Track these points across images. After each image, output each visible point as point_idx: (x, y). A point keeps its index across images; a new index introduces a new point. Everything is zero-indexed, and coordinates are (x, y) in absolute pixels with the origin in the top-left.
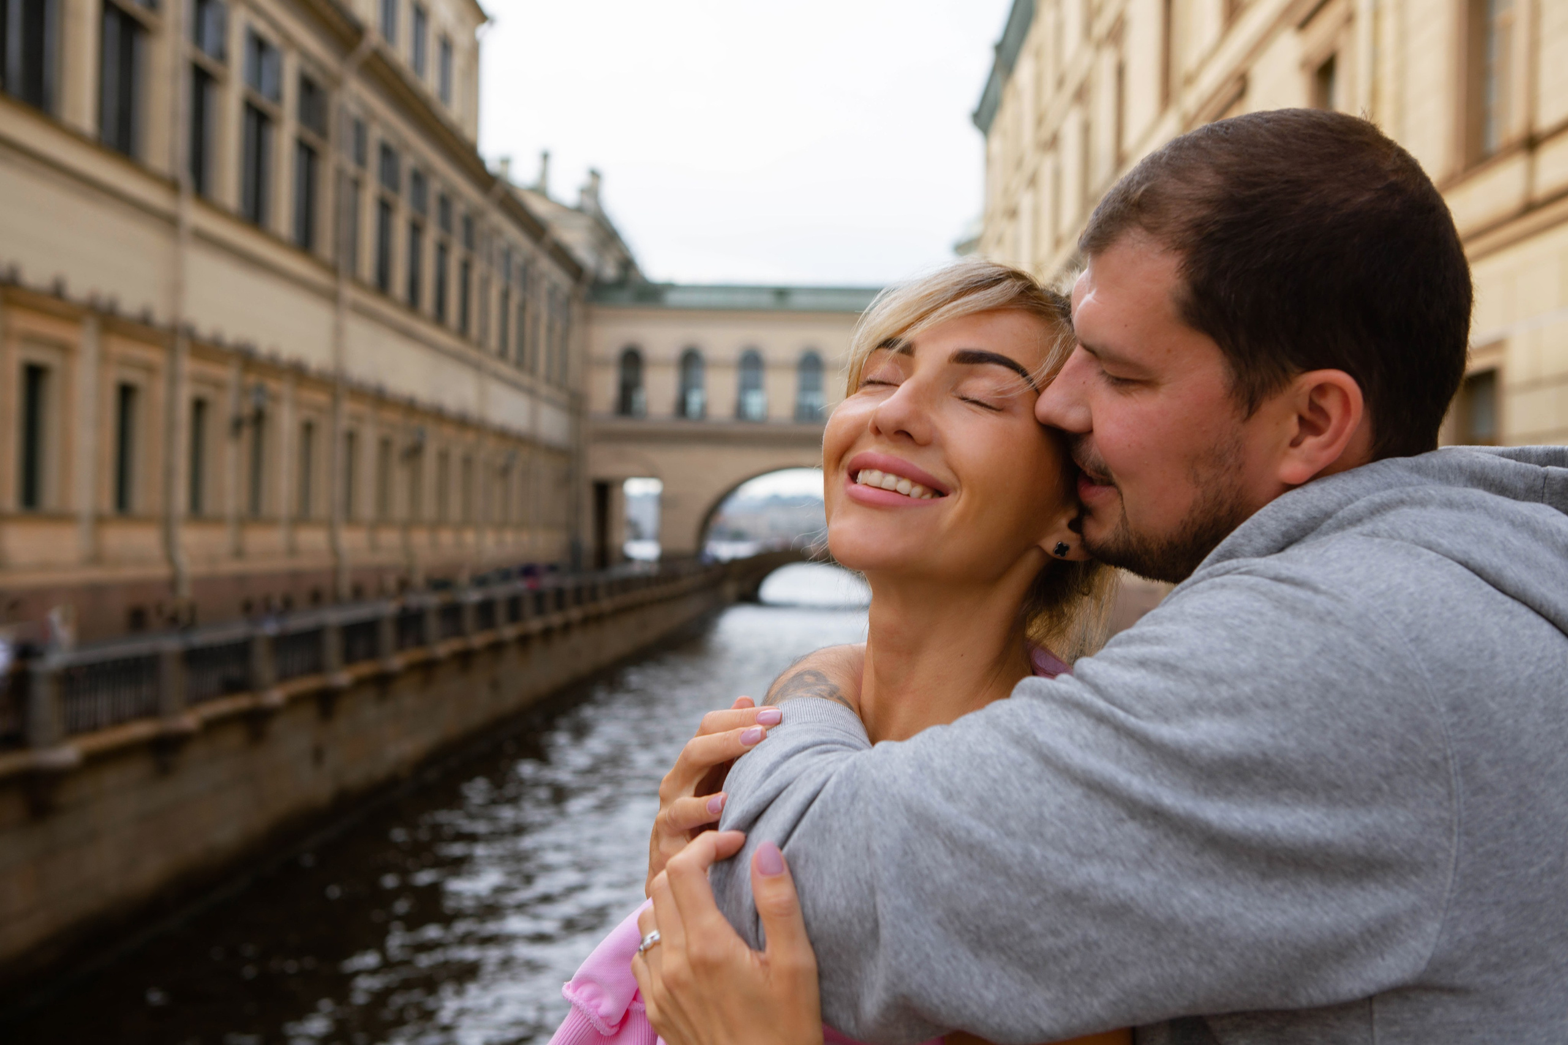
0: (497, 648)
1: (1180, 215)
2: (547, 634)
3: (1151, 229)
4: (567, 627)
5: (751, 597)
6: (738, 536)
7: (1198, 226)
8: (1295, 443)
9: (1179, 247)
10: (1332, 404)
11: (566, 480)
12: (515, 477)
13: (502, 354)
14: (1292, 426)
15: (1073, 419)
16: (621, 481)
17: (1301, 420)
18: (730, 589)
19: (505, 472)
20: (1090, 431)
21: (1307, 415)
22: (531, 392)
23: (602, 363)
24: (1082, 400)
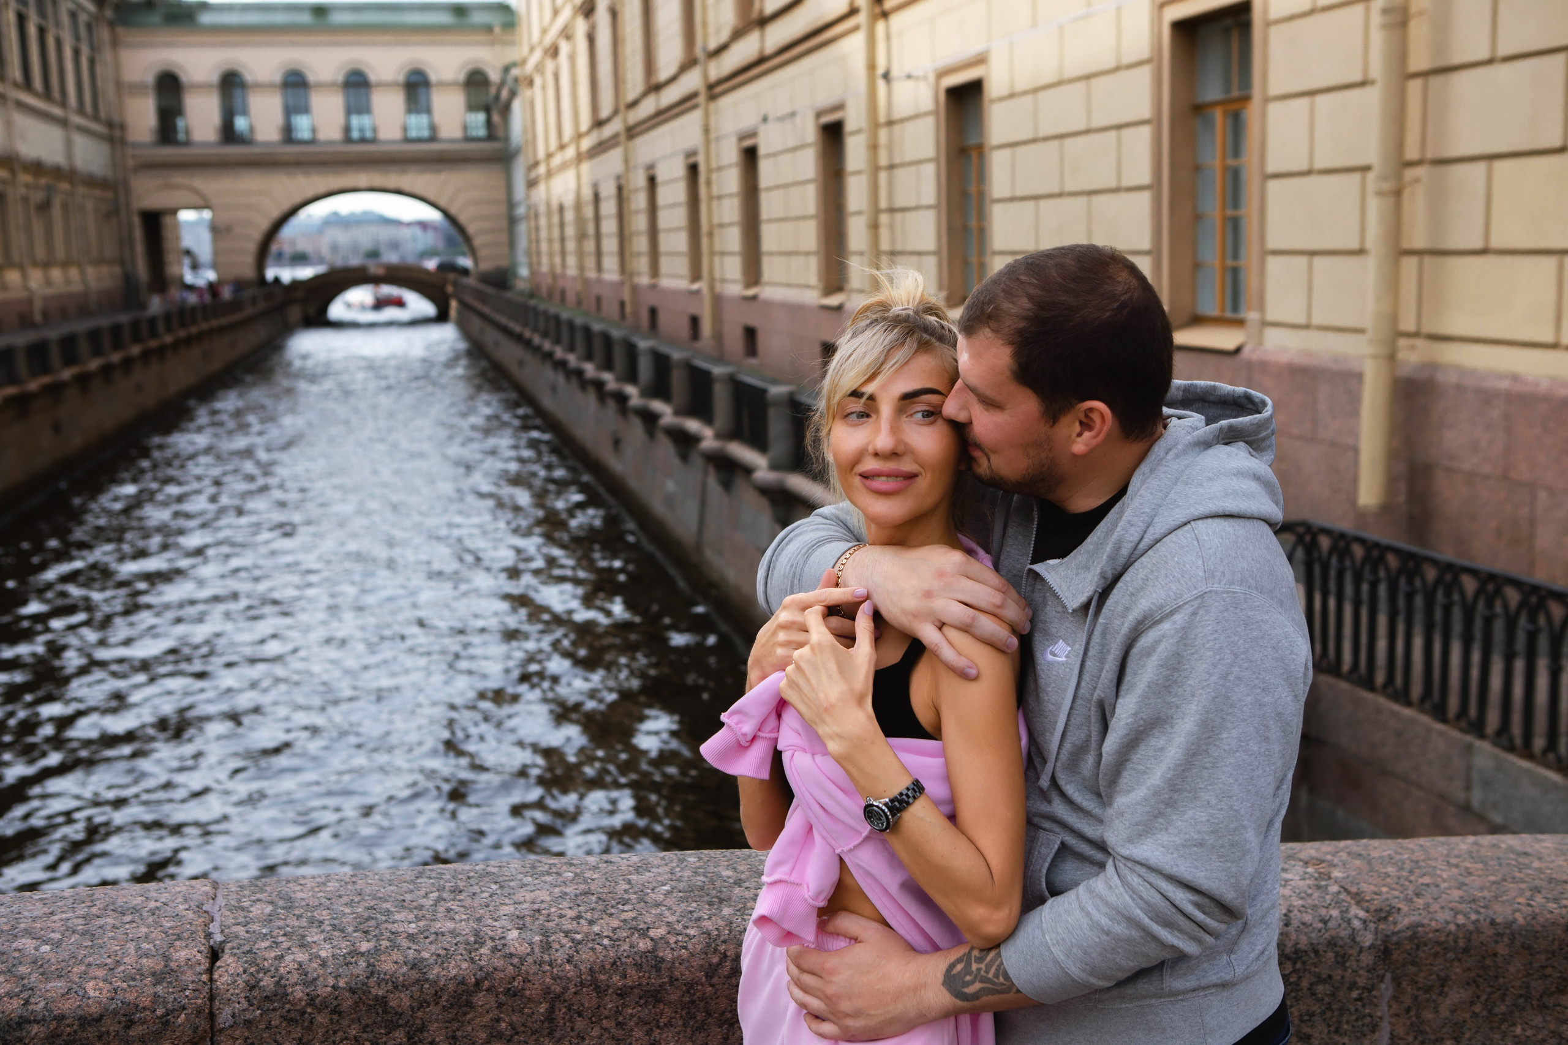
0: (55, 390)
1: (1010, 323)
2: (107, 371)
3: (995, 331)
4: (128, 363)
5: (319, 320)
6: (300, 259)
7: (1020, 332)
8: (1079, 435)
9: (1011, 343)
10: (1096, 417)
11: (113, 212)
12: (56, 211)
13: (27, 84)
14: (1077, 428)
15: (962, 417)
16: (174, 212)
17: (1081, 423)
18: (295, 313)
19: (45, 207)
20: (971, 423)
21: (1084, 420)
22: (64, 123)
23: (137, 89)
24: (965, 407)
